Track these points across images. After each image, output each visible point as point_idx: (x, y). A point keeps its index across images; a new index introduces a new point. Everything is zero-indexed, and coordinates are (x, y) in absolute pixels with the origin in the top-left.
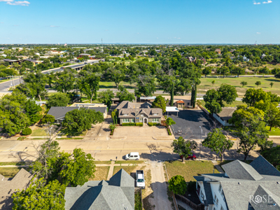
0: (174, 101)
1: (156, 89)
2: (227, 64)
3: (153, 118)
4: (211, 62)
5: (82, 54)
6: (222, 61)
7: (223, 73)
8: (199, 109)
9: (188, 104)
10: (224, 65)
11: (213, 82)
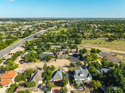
2: (94, 33)
3: (66, 57)
6: (92, 32)
9: (76, 52)
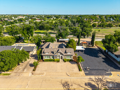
0: (81, 42)
1: (69, 34)
3: (67, 56)
4: (95, 21)
5: (33, 18)
6: (100, 21)
7: (103, 26)
8: (96, 47)
9: (89, 44)
10: (102, 23)
11: (99, 31)
